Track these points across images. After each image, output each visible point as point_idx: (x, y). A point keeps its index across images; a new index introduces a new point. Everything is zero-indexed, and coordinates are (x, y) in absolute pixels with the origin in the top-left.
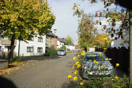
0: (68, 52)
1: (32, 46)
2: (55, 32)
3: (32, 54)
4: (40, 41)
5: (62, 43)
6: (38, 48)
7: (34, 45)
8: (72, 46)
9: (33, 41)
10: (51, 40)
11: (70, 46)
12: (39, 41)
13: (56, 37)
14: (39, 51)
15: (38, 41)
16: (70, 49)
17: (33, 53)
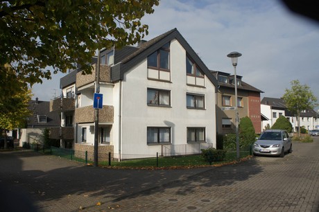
0: (297, 139)
1: (166, 122)
2: (235, 65)
3: (167, 151)
4: (196, 107)
5: (278, 112)
6: (190, 130)
7: (171, 120)
8: (311, 119)
9: (169, 106)
10: (240, 102)
11: (305, 119)
12: (192, 105)
13: (256, 93)
14: (193, 138)
15: (189, 107)
16: (306, 128)
17: (169, 147)
